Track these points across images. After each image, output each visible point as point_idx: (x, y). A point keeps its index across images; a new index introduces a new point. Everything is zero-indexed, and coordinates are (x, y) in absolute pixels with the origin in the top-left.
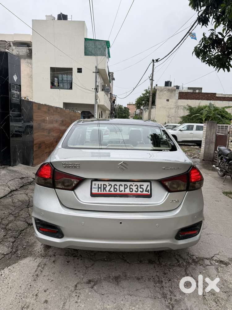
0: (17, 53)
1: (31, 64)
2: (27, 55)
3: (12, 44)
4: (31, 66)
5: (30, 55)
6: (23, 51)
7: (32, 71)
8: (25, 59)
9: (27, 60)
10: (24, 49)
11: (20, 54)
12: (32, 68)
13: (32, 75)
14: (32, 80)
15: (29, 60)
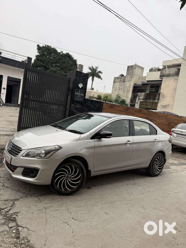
0: (169, 73)
1: (177, 80)
2: (176, 73)
3: (166, 67)
4: (176, 82)
5: (177, 74)
6: (174, 70)
7: (177, 85)
8: (173, 76)
9: (174, 77)
10: (174, 69)
11: (171, 73)
12: (177, 83)
13: (176, 88)
14: (175, 92)
15: (176, 77)
